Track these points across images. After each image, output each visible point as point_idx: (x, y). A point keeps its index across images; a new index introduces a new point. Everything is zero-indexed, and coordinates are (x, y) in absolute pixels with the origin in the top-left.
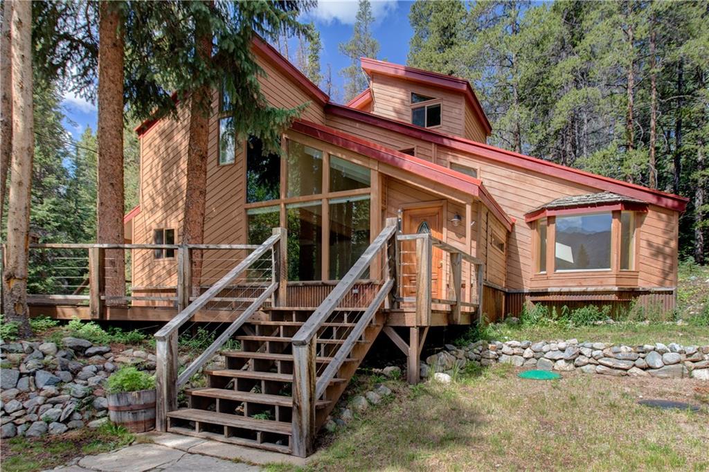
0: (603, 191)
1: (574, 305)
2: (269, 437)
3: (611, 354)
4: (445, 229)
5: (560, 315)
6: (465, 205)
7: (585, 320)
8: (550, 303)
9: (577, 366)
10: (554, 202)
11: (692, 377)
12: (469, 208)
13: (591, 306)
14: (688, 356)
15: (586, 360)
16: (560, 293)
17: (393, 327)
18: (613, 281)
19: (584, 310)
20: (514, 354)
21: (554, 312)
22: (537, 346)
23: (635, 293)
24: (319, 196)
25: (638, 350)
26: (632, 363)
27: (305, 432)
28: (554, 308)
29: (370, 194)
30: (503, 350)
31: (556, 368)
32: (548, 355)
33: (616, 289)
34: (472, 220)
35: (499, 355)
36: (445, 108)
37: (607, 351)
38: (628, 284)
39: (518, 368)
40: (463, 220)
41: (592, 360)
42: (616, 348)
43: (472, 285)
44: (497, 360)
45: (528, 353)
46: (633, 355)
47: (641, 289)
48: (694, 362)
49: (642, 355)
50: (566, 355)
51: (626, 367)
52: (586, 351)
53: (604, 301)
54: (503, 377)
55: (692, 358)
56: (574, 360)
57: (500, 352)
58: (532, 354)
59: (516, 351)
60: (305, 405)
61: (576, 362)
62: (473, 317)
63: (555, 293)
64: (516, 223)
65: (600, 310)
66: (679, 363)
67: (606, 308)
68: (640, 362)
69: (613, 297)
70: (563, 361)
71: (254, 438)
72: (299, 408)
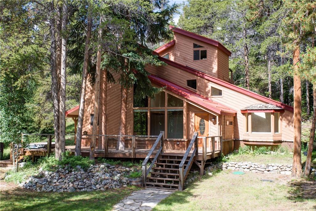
0: (269, 103)
1: (259, 146)
2: (173, 187)
3: (260, 167)
4: (209, 121)
5: (253, 149)
6: (216, 116)
7: (262, 152)
8: (250, 145)
9: (250, 170)
10: (250, 107)
11: (280, 173)
12: (217, 117)
13: (264, 147)
14: (280, 167)
15: (253, 168)
16: (254, 142)
17: (197, 161)
18: (272, 138)
19: (262, 148)
20: (232, 166)
21: (252, 149)
22: (239, 164)
23: (280, 142)
24: (164, 108)
25: (267, 166)
26: (265, 169)
27: (182, 186)
28: (252, 147)
29: (183, 109)
30: (229, 165)
31: (244, 171)
32: (242, 167)
33: (273, 141)
34: (219, 121)
35: (227, 167)
36: (209, 52)
37: (258, 166)
38: (277, 139)
39: (233, 171)
40: (216, 119)
41: (255, 168)
42: (261, 165)
43: (219, 142)
44: (227, 168)
45: (236, 166)
46: (266, 167)
47: (283, 141)
48: (281, 169)
49: (268, 167)
50: (247, 167)
51: (263, 171)
52: (253, 166)
53: (269, 145)
54: (227, 174)
55: (280, 168)
56: (249, 168)
57: (228, 165)
58: (238, 166)
59: (233, 165)
60: (182, 180)
61: (250, 169)
62: (219, 154)
63: (252, 141)
64: (237, 113)
65: (267, 148)
66: (277, 169)
67: (269, 148)
68: (267, 169)
69: (272, 144)
70: (246, 169)
71: (170, 188)
72: (181, 180)
